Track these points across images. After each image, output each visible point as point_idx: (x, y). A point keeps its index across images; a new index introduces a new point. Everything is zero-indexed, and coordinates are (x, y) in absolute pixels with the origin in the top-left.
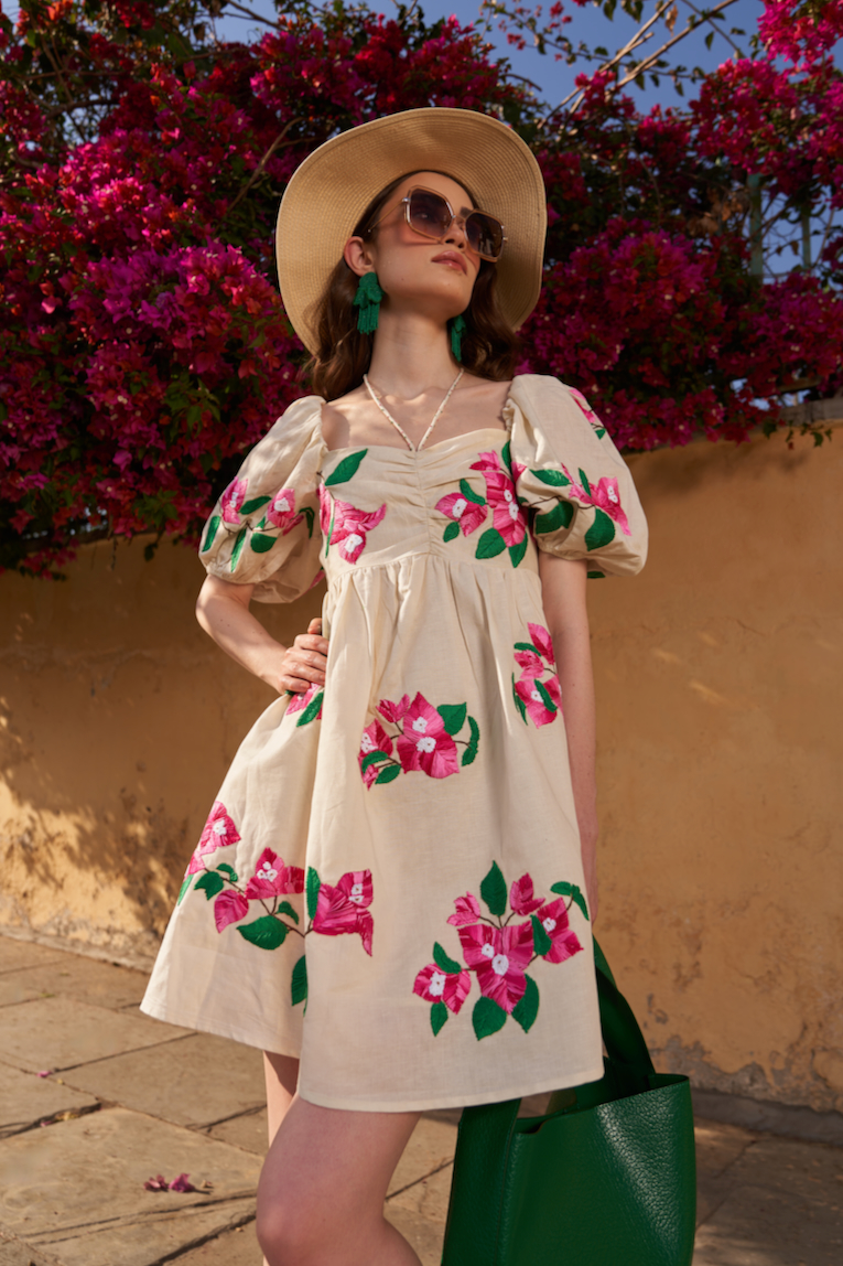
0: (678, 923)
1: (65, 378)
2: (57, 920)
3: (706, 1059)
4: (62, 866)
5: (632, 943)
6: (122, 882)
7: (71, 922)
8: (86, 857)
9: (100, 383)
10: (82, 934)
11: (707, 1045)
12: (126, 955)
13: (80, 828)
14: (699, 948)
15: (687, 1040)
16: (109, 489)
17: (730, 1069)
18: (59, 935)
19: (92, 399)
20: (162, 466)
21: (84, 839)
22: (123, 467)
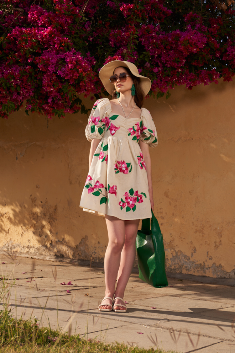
0: (216, 229)
1: (35, 80)
2: (7, 245)
3: (222, 269)
4: (7, 225)
5: (203, 236)
6: (32, 229)
7: (13, 245)
8: (17, 221)
9: (46, 85)
10: (18, 249)
11: (223, 265)
12: (36, 255)
13: (13, 210)
14: (221, 236)
15: (217, 264)
16: (46, 107)
17: (229, 271)
18: (8, 250)
19: (44, 88)
20: (60, 102)
21: (16, 214)
22: (50, 102)
